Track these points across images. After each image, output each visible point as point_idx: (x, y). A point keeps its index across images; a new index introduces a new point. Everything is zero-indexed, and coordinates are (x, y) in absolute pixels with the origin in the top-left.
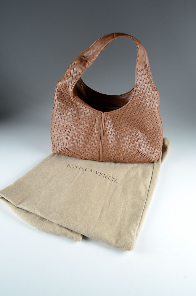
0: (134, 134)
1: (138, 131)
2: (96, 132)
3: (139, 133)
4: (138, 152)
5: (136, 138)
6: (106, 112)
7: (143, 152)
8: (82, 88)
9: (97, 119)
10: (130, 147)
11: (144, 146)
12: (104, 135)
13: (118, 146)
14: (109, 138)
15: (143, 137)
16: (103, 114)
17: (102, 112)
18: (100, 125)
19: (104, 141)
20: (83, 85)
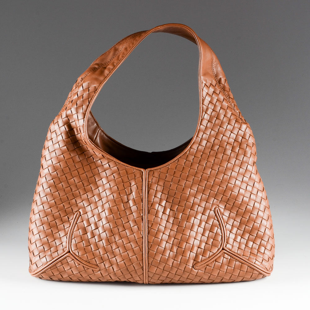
0: (212, 212)
1: (220, 206)
2: (134, 208)
3: (222, 210)
4: (223, 249)
5: (216, 222)
6: (149, 169)
7: (233, 250)
8: (98, 138)
9: (133, 183)
10: (205, 239)
11: (236, 238)
12: (149, 213)
13: (179, 236)
14: (159, 219)
15: (232, 221)
16: (145, 172)
17: (142, 170)
18: (141, 195)
19: (150, 226)
20: (100, 134)
